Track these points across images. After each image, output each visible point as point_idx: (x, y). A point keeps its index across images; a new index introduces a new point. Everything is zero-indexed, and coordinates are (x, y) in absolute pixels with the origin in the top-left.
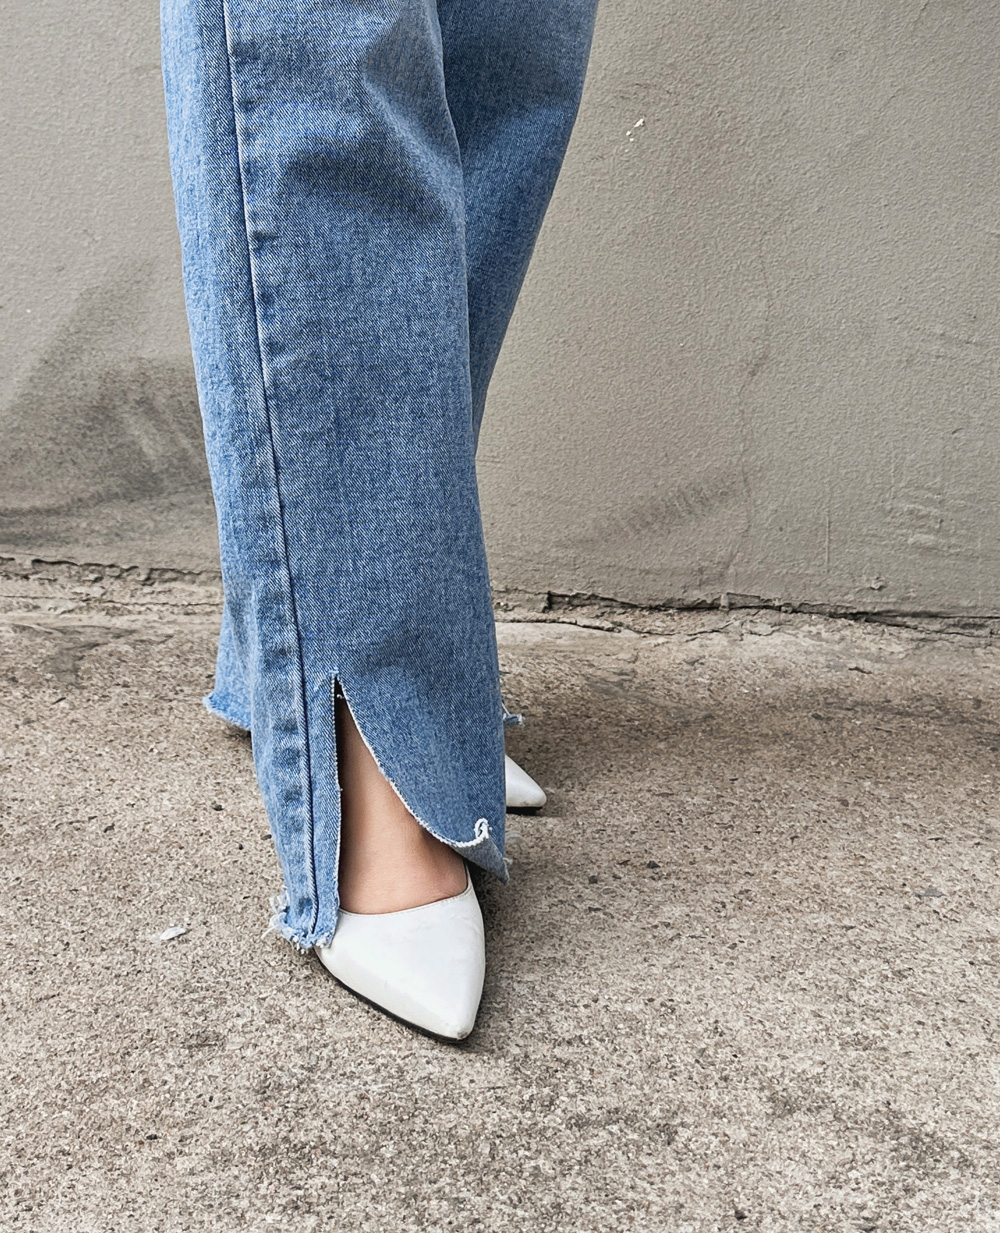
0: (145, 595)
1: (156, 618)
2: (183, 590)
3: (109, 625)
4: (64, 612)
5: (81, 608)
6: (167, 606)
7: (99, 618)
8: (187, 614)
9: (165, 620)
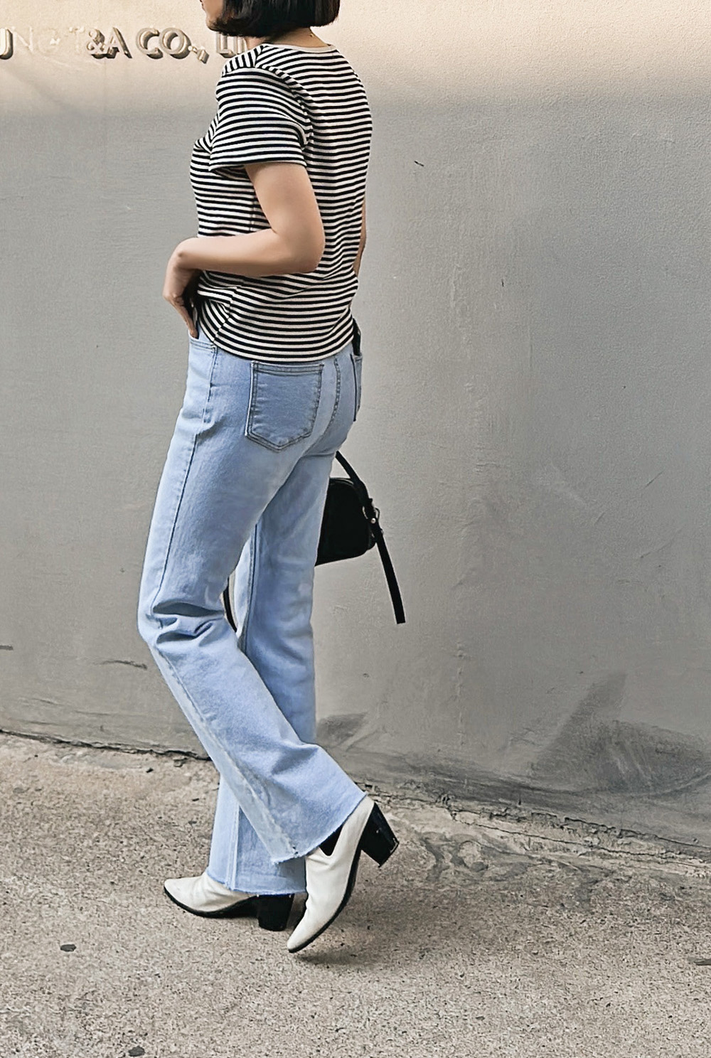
0: (618, 845)
1: (623, 862)
2: (636, 844)
3: (603, 865)
4: (581, 855)
5: (589, 852)
6: (629, 854)
7: (597, 861)
8: (638, 861)
9: (628, 865)
